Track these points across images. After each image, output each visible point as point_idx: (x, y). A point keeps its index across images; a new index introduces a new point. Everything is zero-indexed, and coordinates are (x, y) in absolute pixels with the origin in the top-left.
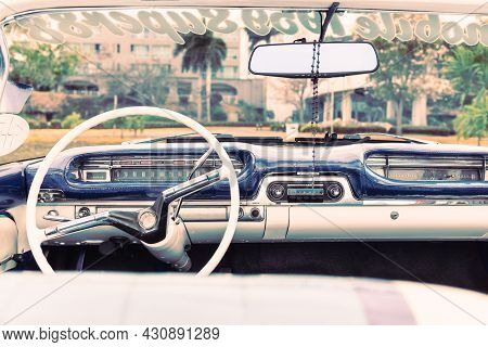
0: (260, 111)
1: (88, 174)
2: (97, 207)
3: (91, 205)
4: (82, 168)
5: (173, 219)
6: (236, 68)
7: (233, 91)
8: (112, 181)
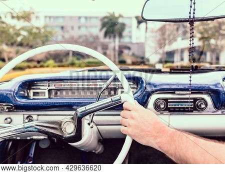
0: (143, 58)
1: (34, 93)
2: (38, 115)
3: (34, 114)
4: (30, 89)
5: (89, 124)
6: (130, 37)
7: (129, 48)
8: (49, 98)
